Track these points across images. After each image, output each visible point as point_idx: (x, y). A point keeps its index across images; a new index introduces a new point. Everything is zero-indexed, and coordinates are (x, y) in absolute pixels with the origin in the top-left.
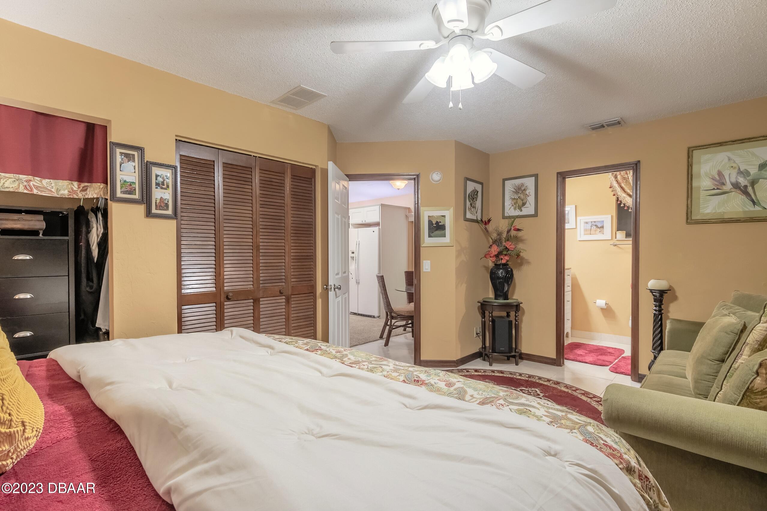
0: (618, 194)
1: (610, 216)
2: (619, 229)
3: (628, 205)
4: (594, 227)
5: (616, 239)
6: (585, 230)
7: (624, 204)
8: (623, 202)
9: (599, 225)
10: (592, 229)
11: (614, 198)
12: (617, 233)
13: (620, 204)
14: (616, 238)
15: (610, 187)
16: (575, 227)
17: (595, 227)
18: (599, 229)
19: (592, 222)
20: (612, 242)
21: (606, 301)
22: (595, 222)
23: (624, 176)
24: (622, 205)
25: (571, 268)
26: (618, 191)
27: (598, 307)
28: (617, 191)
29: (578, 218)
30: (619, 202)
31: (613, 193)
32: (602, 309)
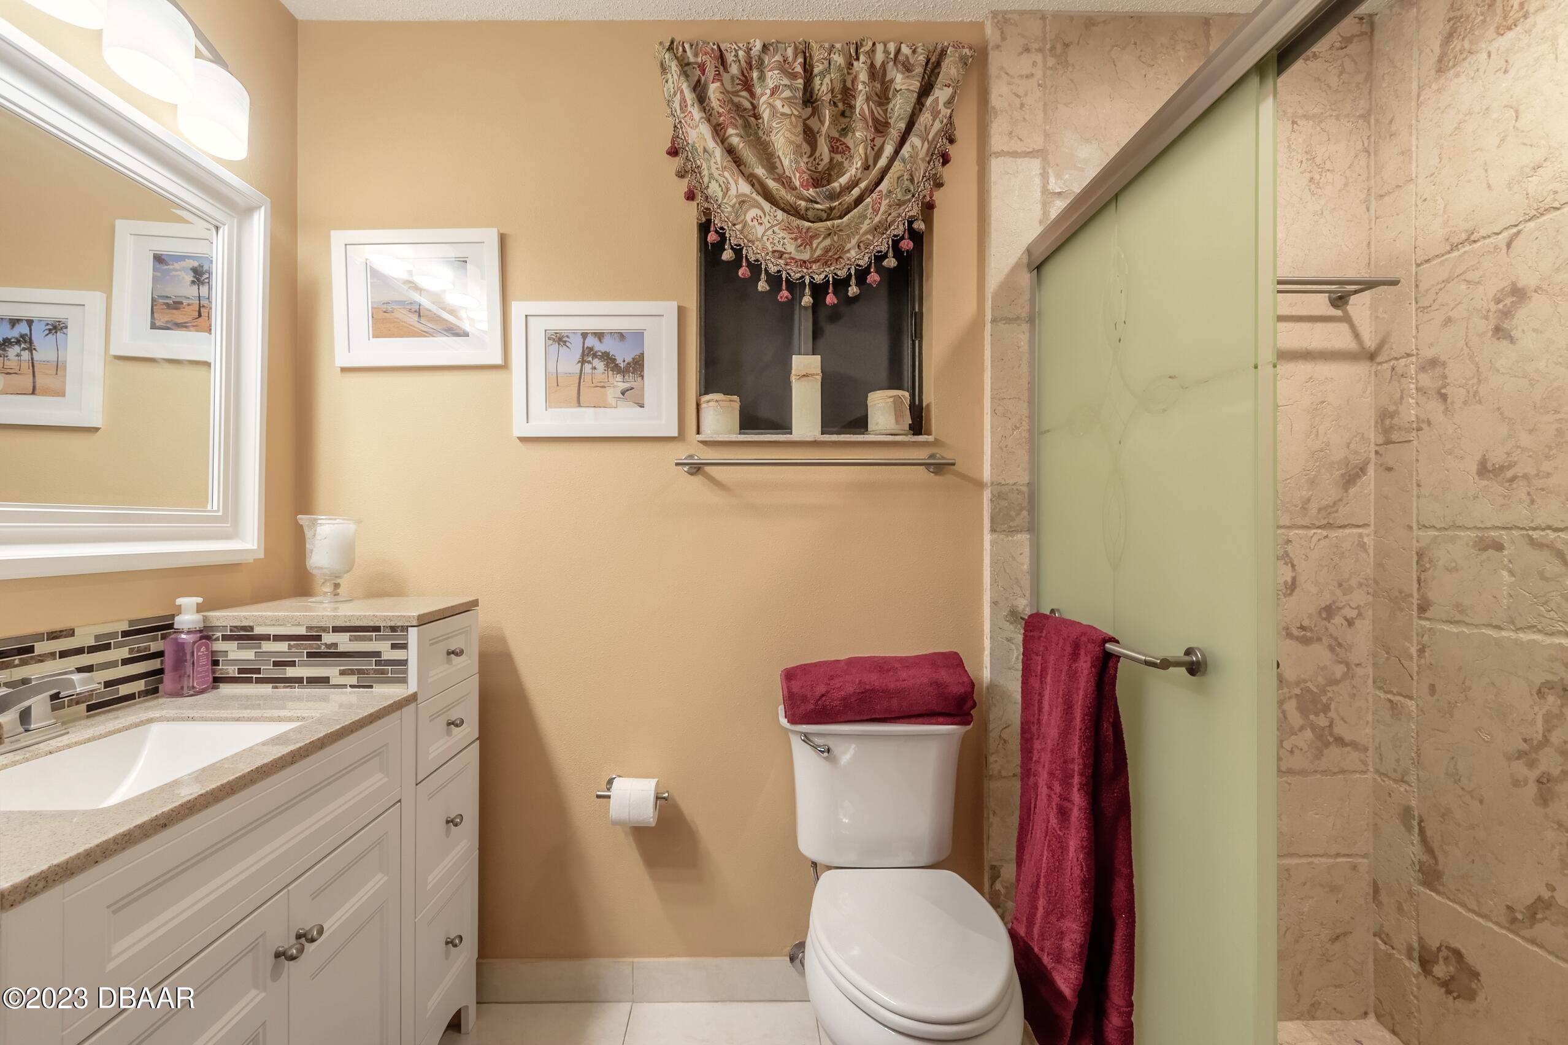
0: (710, 192)
1: (670, 308)
2: (711, 382)
3: (752, 259)
4: (596, 362)
5: (701, 437)
6: (554, 382)
7: (738, 251)
8: (734, 237)
9: (623, 356)
10: (587, 378)
11: (690, 215)
12: (703, 406)
13: (720, 246)
14: (698, 433)
15: (673, 152)
16: (499, 361)
17: (600, 365)
18: (619, 377)
19: (584, 335)
20: (680, 452)
21: (657, 784)
22: (600, 336)
23: (736, 99)
24: (727, 255)
25: (475, 603)
26: (711, 176)
27: (615, 823)
28: (705, 173)
29: (518, 309)
30: (712, 237)
31: (683, 186)
32: (639, 832)
